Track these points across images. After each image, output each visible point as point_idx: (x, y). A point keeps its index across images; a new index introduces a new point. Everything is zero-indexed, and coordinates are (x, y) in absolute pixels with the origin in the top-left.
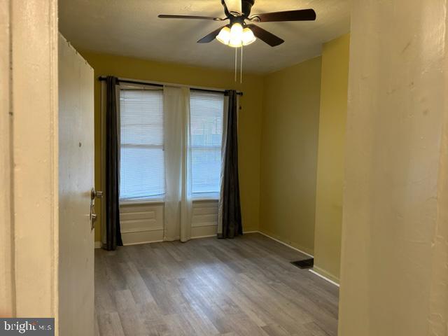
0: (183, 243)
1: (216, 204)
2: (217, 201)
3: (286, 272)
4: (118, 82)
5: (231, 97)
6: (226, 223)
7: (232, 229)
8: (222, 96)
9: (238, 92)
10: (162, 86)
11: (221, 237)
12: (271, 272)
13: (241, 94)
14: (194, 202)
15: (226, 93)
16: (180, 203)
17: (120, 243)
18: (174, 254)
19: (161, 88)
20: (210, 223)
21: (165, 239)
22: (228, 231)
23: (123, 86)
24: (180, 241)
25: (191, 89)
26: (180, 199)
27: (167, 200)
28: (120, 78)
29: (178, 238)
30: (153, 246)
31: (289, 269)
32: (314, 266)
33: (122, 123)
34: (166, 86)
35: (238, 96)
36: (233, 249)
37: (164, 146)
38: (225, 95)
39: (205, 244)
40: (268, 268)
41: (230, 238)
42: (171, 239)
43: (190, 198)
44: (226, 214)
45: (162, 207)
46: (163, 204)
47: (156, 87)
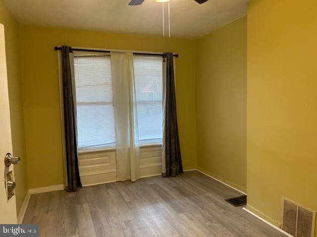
0: (132, 182)
1: (160, 148)
2: (161, 146)
3: (222, 211)
4: (71, 50)
5: (168, 59)
6: (169, 163)
7: (174, 169)
8: (162, 57)
9: (174, 54)
10: (109, 52)
11: (165, 176)
12: (208, 211)
13: (177, 56)
14: (141, 148)
15: (164, 56)
16: (129, 149)
17: (79, 184)
18: (124, 194)
19: (109, 54)
20: (155, 164)
21: (118, 179)
22: (170, 170)
23: (76, 53)
24: (130, 180)
25: (133, 53)
26: (129, 146)
27: (118, 148)
28: (72, 48)
29: (129, 178)
30: (108, 186)
31: (224, 208)
32: (247, 204)
33: (77, 85)
34: (112, 52)
35: (174, 58)
36: (175, 187)
37: (113, 102)
38: (163, 57)
39: (152, 183)
40: (205, 207)
41: (172, 176)
42: (123, 180)
43: (137, 144)
44: (168, 156)
45: (114, 153)
46: (115, 150)
47: (105, 53)
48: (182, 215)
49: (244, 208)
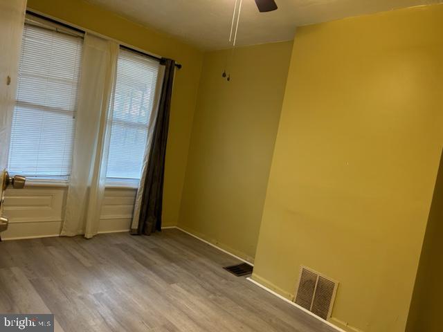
0: (87, 239)
1: (134, 193)
2: (136, 190)
3: (223, 281)
5: (168, 67)
6: (144, 217)
7: (149, 224)
8: (158, 63)
9: (176, 63)
10: (84, 32)
11: (136, 232)
12: (207, 281)
13: (179, 66)
14: (107, 189)
15: (162, 61)
16: (89, 189)
19: (81, 35)
21: (63, 233)
22: (145, 225)
24: (83, 236)
25: (120, 46)
26: (89, 183)
27: (72, 184)
29: (80, 232)
30: (46, 242)
31: (226, 278)
32: (253, 274)
34: (89, 34)
35: (175, 69)
36: (153, 249)
37: (75, 111)
38: (161, 64)
39: (119, 243)
40: (202, 276)
41: (146, 235)
42: (71, 235)
43: (102, 183)
44: (145, 207)
45: (62, 192)
46: (66, 188)
47: (76, 33)
48: (174, 286)
49: (248, 278)
